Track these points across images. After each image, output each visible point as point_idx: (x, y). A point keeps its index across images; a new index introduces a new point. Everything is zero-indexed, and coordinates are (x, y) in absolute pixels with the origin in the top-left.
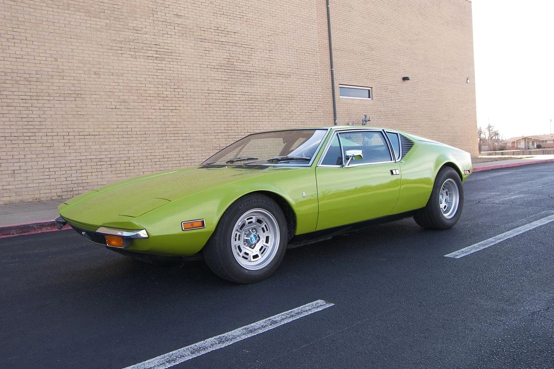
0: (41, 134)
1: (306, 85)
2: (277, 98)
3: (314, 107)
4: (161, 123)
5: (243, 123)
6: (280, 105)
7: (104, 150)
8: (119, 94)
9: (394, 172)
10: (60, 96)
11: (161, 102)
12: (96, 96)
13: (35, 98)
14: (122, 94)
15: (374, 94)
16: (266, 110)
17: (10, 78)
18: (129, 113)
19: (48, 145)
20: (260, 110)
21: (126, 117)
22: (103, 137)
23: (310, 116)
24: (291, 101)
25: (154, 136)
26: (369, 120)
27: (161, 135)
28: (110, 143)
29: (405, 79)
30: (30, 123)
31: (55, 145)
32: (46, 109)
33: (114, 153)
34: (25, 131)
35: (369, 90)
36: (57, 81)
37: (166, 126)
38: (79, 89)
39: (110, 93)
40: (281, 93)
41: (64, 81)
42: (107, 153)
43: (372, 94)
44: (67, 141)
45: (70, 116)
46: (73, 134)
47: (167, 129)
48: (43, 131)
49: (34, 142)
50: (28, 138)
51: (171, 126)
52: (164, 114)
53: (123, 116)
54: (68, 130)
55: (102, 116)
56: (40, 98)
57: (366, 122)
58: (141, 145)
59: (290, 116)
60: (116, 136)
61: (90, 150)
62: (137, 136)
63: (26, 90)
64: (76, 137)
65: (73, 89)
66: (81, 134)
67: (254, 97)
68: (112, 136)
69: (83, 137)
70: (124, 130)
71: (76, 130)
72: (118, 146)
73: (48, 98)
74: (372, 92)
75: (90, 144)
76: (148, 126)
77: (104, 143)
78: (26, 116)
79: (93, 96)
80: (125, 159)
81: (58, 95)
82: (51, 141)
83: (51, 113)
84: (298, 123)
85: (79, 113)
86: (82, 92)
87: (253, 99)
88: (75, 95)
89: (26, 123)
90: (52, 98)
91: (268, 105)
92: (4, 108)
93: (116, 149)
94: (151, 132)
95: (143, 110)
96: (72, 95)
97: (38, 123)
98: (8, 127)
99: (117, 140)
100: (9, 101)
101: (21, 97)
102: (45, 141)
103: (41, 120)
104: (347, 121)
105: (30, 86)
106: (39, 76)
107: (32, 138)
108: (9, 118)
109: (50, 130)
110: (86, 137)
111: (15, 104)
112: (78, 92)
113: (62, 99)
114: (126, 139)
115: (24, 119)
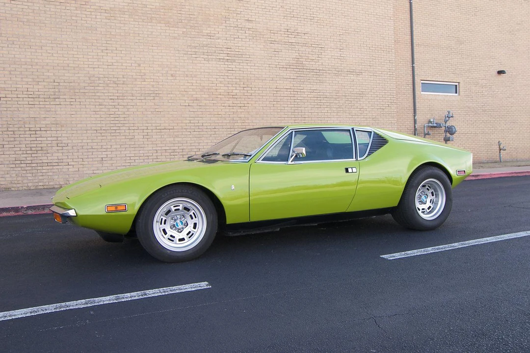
0: (124, 128)
1: (378, 82)
2: (347, 95)
3: (387, 103)
4: (230, 119)
5: (310, 119)
6: (350, 102)
7: (177, 142)
8: (193, 93)
9: (350, 170)
10: (141, 96)
11: (230, 99)
12: (172, 95)
13: (121, 98)
14: (195, 93)
15: (461, 89)
16: (334, 107)
17: (103, 82)
18: (201, 110)
19: (130, 137)
20: (329, 106)
21: (198, 113)
22: (177, 130)
23: (382, 112)
24: (362, 98)
25: (223, 130)
26: (452, 117)
27: (229, 130)
28: (183, 136)
29: (500, 72)
30: (116, 119)
31: (136, 137)
32: (129, 107)
33: (186, 145)
34: (112, 125)
35: (456, 86)
36: (139, 83)
37: (234, 122)
38: (157, 89)
39: (184, 93)
40: (351, 90)
41: (145, 83)
42: (180, 145)
43: (459, 90)
44: (146, 134)
45: (149, 113)
46: (152, 128)
47: (235, 124)
48: (126, 125)
49: (118, 134)
50: (114, 131)
51: (239, 121)
52: (233, 110)
53: (195, 113)
54: (147, 125)
55: (176, 113)
56: (125, 98)
57: (449, 118)
58: (211, 138)
59: (360, 112)
60: (188, 130)
61: (164, 142)
62: (207, 130)
63: (114, 91)
64: (154, 131)
65: (152, 89)
66: (158, 128)
67: (323, 94)
68: (185, 130)
69: (159, 131)
70: (196, 124)
71: (153, 125)
72: (190, 139)
73: (131, 98)
74: (459, 87)
75: (165, 136)
76: (218, 122)
77: (177, 136)
78: (113, 113)
79: (169, 95)
80: (195, 150)
81: (139, 95)
82: (133, 134)
83: (133, 110)
84: (369, 119)
85: (157, 110)
86: (160, 92)
87: (321, 96)
88: (154, 95)
89: (113, 119)
90: (134, 98)
91: (337, 102)
92: (97, 107)
93: (188, 142)
94: (220, 127)
95: (213, 107)
96: (152, 95)
97: (123, 119)
98: (99, 122)
99: (189, 133)
100: (100, 101)
101: (110, 98)
102: (128, 134)
103: (125, 116)
104: (429, 117)
105: (117, 88)
106: (125, 79)
107: (117, 131)
108: (100, 114)
109: (132, 125)
110: (162, 131)
111: (105, 104)
112: (157, 92)
113: (142, 98)
114: (198, 133)
115: (112, 116)
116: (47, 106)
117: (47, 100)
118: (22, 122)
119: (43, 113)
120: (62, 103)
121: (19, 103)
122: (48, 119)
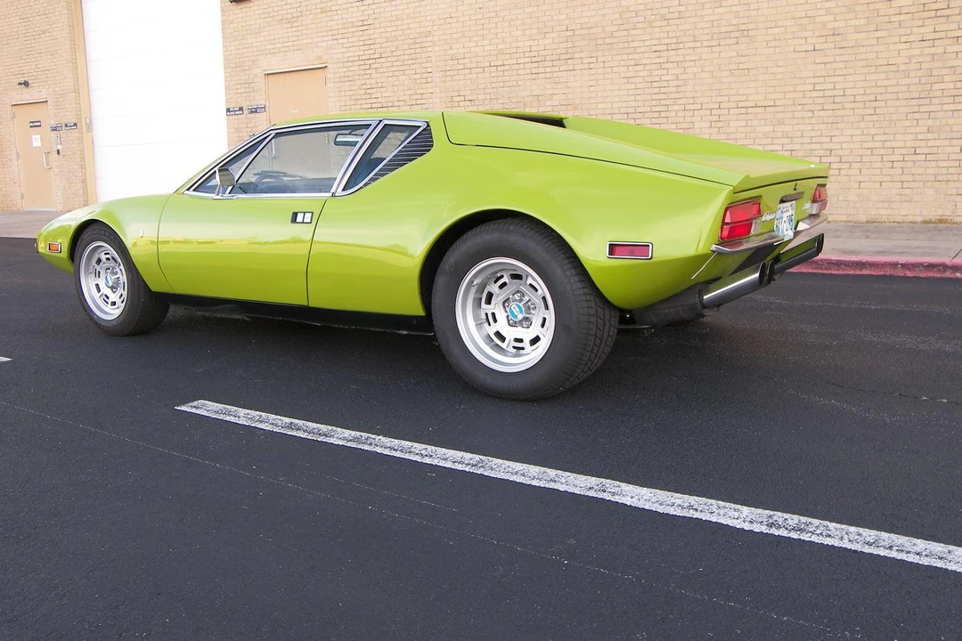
0: (676, 108)
4: (919, 73)
7: (780, 135)
8: (826, 19)
10: (712, 39)
11: (927, 22)
12: (776, 31)
13: (673, 47)
14: (832, 17)
17: (643, 19)
18: (843, 58)
19: (685, 126)
21: (834, 66)
22: (781, 109)
25: (898, 103)
27: (915, 102)
28: (795, 121)
30: (663, 90)
31: (696, 125)
32: (687, 64)
33: (800, 140)
34: (654, 103)
36: (710, 12)
37: (932, 80)
38: (746, 20)
39: (806, 21)
41: (721, 10)
42: (785, 141)
44: (716, 118)
45: (726, 73)
46: (729, 105)
47: (936, 87)
48: (680, 102)
49: (665, 120)
50: (656, 115)
51: (947, 78)
52: (933, 50)
53: (828, 66)
54: (719, 99)
55: (783, 69)
56: (681, 46)
58: (862, 125)
60: (807, 108)
61: (752, 135)
62: (854, 105)
63: (662, 35)
64: (732, 111)
65: (735, 22)
66: (741, 104)
68: (799, 108)
69: (744, 111)
70: (827, 93)
71: (733, 98)
72: (810, 127)
73: (692, 45)
75: (755, 123)
76: (886, 83)
77: (781, 122)
78: (657, 79)
79: (770, 31)
80: (821, 153)
81: (708, 37)
82: (691, 119)
83: (695, 69)
85: (741, 66)
86: (751, 26)
88: (737, 34)
89: (656, 91)
90: (698, 44)
92: (631, 68)
93: (805, 134)
94: (890, 96)
95: (876, 49)
96: (733, 35)
97: (674, 89)
98: (633, 98)
99: (810, 114)
100: (637, 56)
101: (654, 49)
102: (681, 120)
103: (679, 83)
105: (668, 28)
106: (682, 8)
107: (663, 114)
108: (635, 83)
109: (691, 100)
110: (750, 110)
111: (644, 61)
112: (743, 27)
113: (714, 43)
114: (830, 113)
115: (655, 85)
116: (555, 75)
117: (555, 63)
118: (522, 104)
119: (548, 86)
120: (576, 67)
121: (520, 72)
122: (555, 97)
